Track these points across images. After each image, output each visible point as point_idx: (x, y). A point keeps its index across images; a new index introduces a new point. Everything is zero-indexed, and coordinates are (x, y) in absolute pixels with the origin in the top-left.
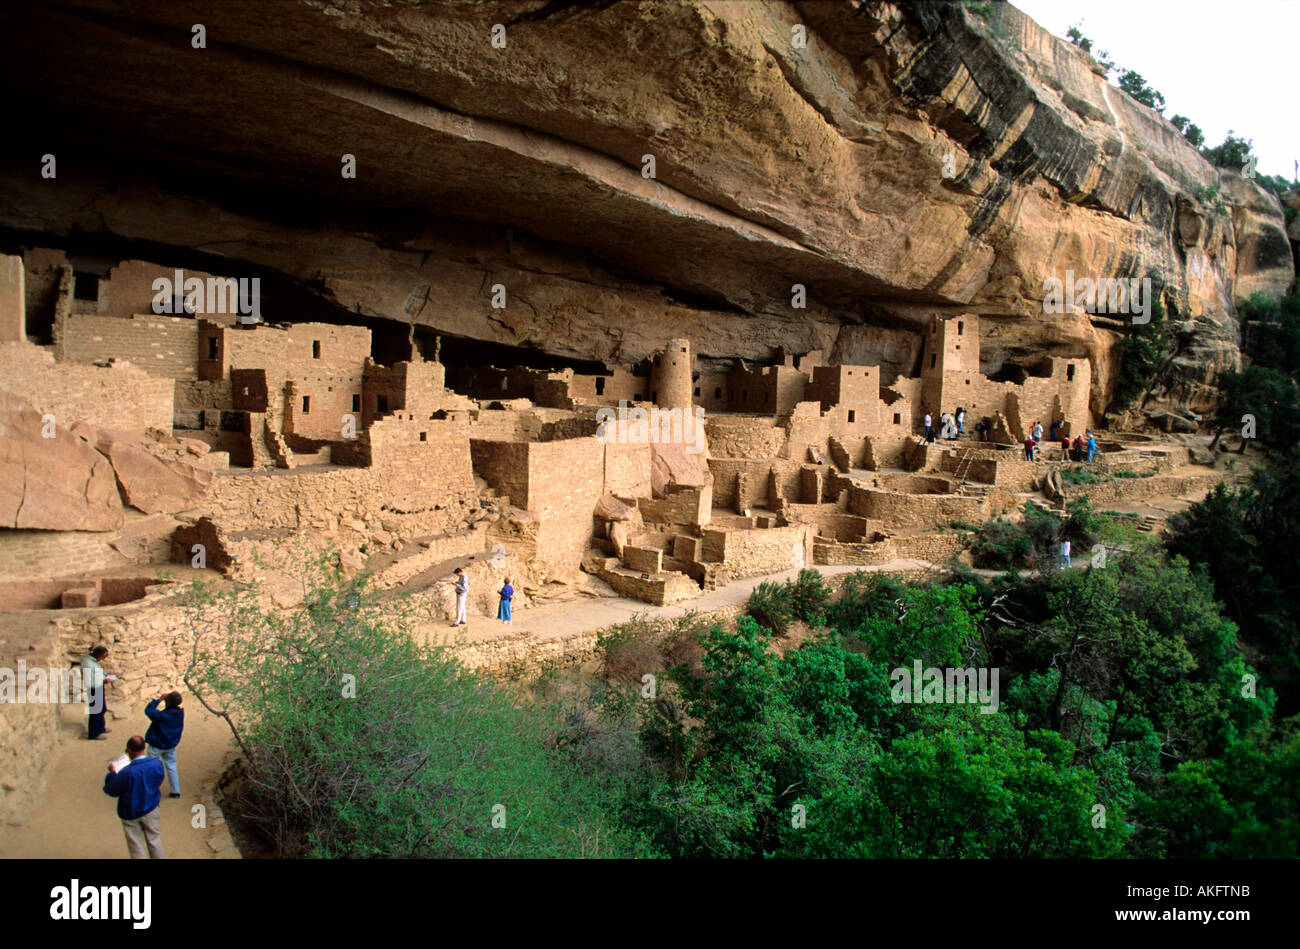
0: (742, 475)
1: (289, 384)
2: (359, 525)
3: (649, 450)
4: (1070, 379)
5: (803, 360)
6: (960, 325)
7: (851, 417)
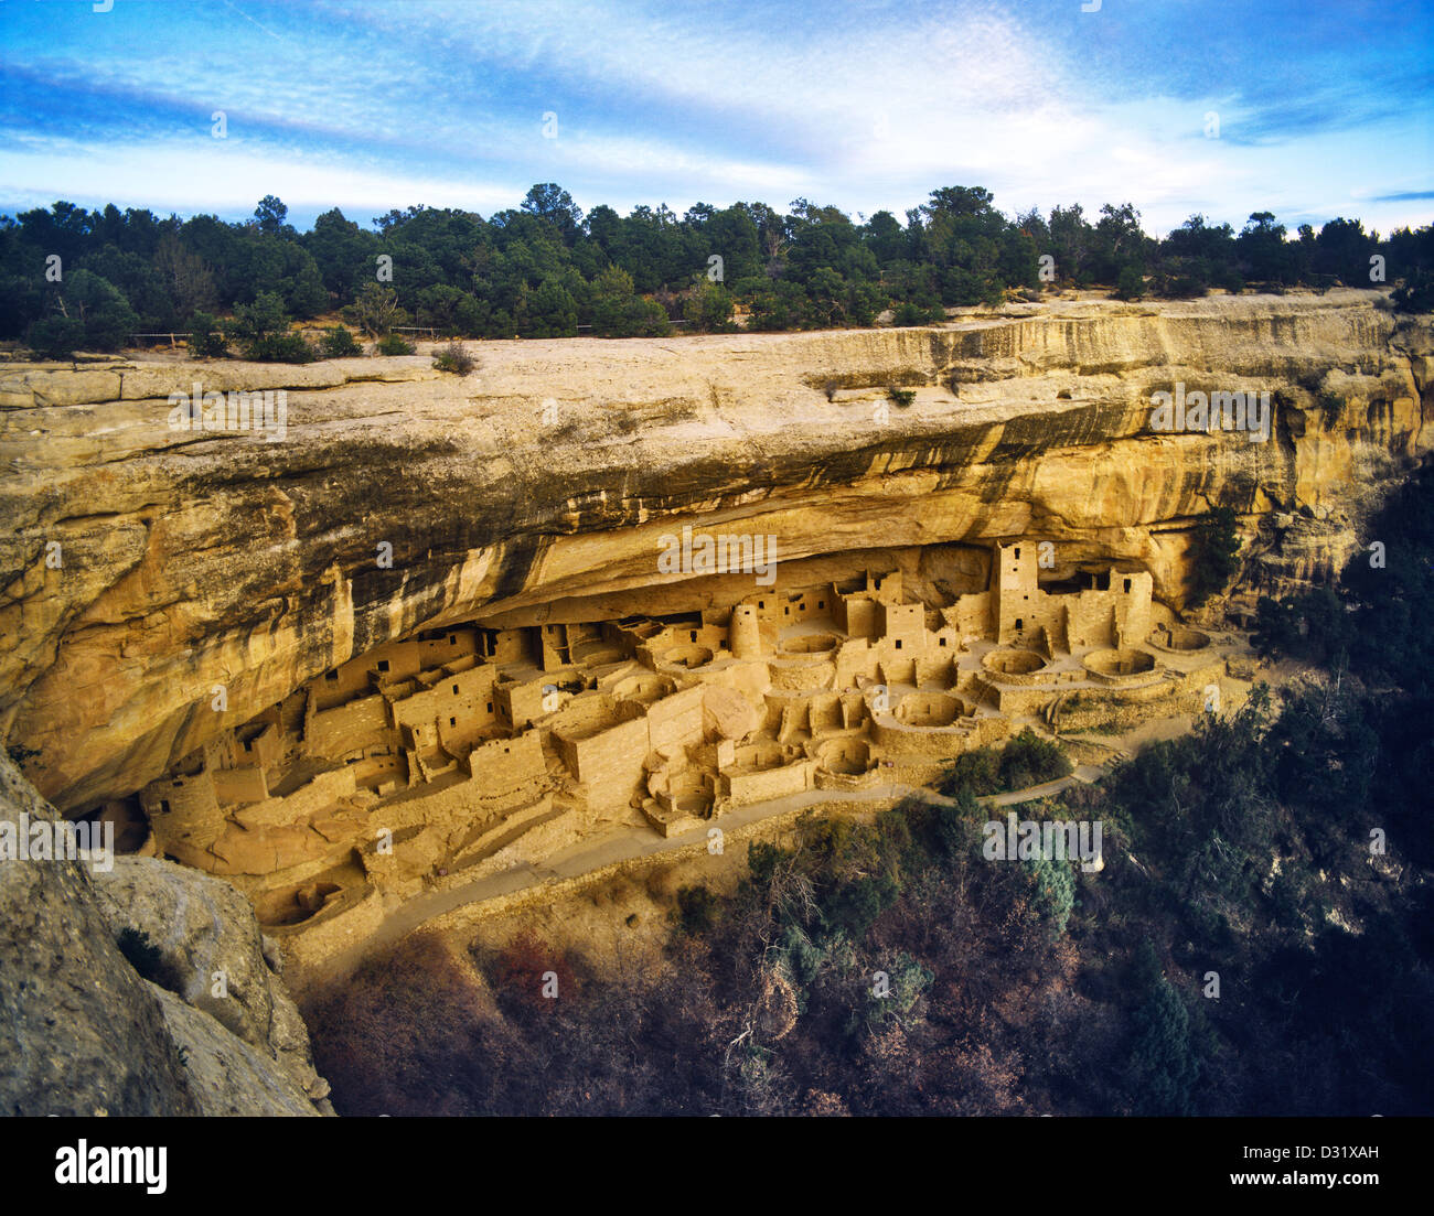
0: (786, 708)
1: (437, 718)
2: (465, 813)
3: (700, 709)
4: (1127, 591)
5: (883, 582)
6: (1017, 552)
7: (899, 644)
